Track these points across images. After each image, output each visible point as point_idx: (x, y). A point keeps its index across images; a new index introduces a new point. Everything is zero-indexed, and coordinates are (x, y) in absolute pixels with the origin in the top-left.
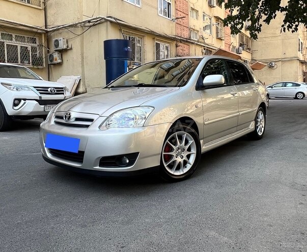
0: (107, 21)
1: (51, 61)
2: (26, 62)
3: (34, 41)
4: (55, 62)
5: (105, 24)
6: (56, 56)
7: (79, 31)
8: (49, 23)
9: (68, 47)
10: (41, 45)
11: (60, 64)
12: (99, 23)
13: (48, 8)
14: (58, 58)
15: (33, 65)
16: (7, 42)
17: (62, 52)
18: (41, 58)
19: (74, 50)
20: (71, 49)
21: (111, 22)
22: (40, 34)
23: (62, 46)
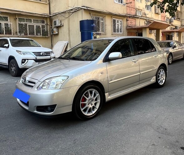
0: (82, 9)
1: (53, 33)
2: (39, 34)
3: (43, 22)
4: (54, 33)
5: (81, 11)
6: (55, 30)
7: (67, 15)
8: (51, 12)
9: (61, 24)
10: (47, 24)
11: (57, 35)
12: (78, 10)
13: (51, 3)
14: (56, 31)
15: (43, 35)
16: (29, 24)
17: (58, 28)
18: (47, 32)
19: (65, 26)
20: (63, 26)
21: (84, 9)
22: (47, 18)
23: (58, 24)
